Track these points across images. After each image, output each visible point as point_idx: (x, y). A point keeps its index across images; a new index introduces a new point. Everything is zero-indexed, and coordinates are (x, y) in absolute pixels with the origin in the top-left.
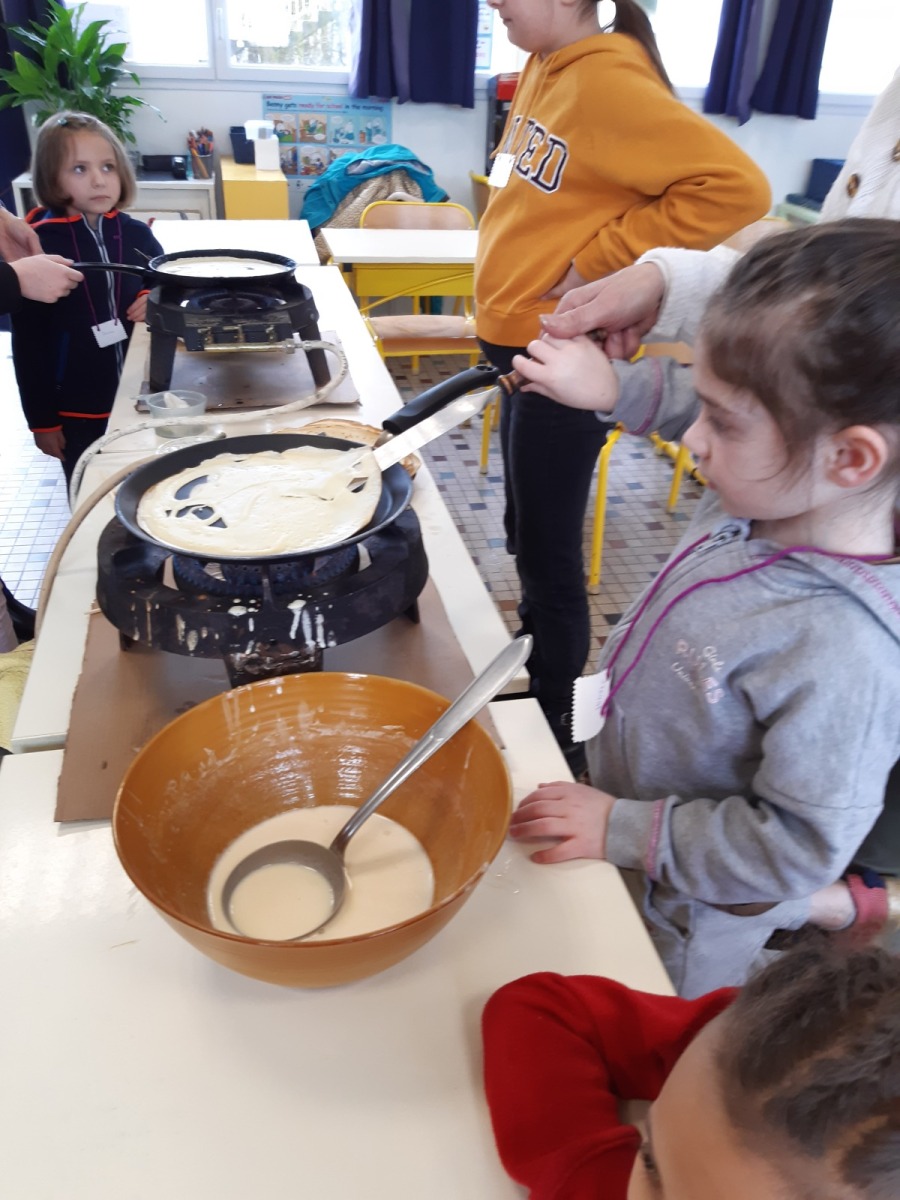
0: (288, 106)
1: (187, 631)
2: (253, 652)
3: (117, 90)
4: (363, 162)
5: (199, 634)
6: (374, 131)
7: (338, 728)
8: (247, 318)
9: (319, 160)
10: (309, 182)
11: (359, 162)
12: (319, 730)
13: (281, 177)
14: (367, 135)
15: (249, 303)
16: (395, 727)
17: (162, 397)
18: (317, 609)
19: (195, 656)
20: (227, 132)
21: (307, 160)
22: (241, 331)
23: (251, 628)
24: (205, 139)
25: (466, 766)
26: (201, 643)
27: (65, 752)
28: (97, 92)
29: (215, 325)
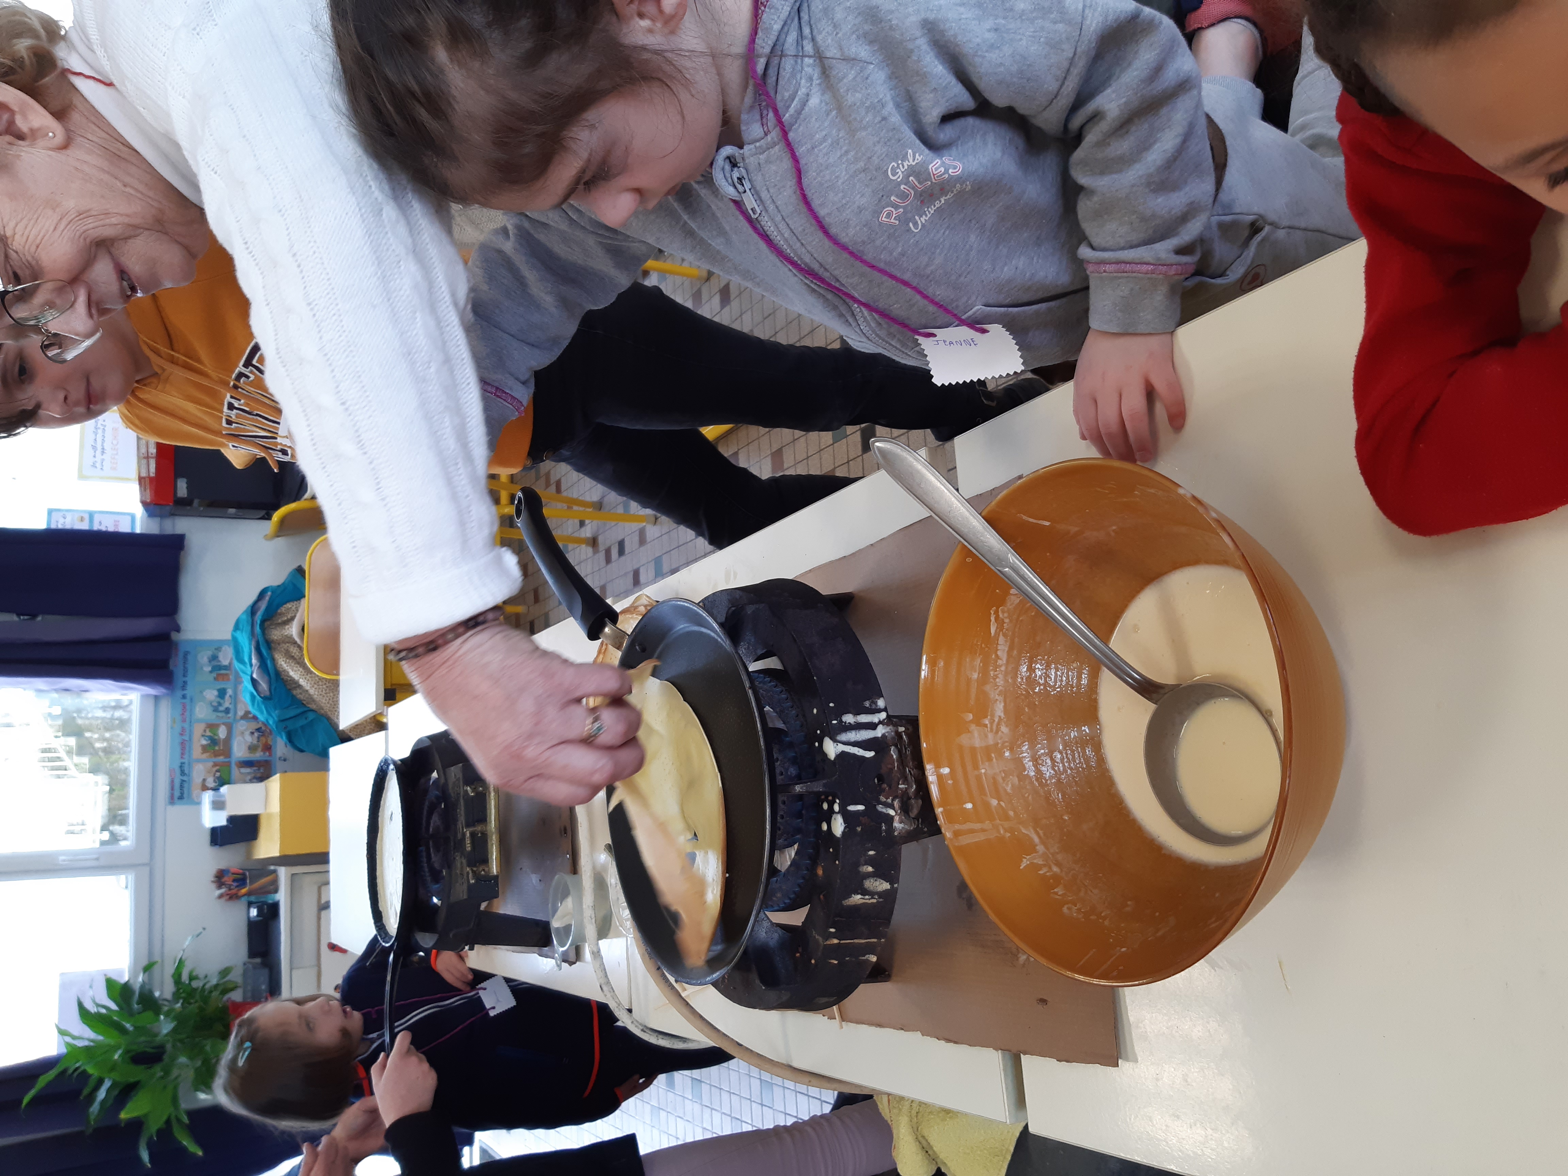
0: (183, 773)
1: (865, 892)
2: (892, 806)
3: (164, 990)
4: (255, 676)
5: (869, 875)
6: (215, 663)
7: (994, 694)
8: (455, 820)
9: (252, 733)
10: (281, 746)
11: (254, 682)
12: (996, 720)
13: (275, 783)
14: (220, 671)
15: (435, 820)
16: (993, 619)
17: (557, 929)
18: (834, 722)
19: (898, 882)
20: (216, 850)
21: (252, 748)
22: (471, 829)
23: (861, 807)
24: (225, 879)
25: (1047, 524)
26: (880, 874)
27: (1025, 1054)
28: (167, 1015)
29: (464, 861)
